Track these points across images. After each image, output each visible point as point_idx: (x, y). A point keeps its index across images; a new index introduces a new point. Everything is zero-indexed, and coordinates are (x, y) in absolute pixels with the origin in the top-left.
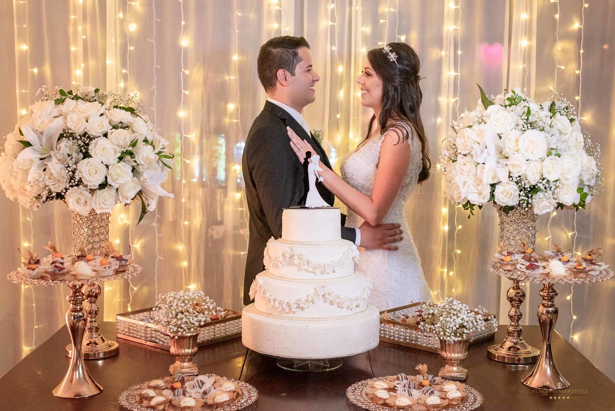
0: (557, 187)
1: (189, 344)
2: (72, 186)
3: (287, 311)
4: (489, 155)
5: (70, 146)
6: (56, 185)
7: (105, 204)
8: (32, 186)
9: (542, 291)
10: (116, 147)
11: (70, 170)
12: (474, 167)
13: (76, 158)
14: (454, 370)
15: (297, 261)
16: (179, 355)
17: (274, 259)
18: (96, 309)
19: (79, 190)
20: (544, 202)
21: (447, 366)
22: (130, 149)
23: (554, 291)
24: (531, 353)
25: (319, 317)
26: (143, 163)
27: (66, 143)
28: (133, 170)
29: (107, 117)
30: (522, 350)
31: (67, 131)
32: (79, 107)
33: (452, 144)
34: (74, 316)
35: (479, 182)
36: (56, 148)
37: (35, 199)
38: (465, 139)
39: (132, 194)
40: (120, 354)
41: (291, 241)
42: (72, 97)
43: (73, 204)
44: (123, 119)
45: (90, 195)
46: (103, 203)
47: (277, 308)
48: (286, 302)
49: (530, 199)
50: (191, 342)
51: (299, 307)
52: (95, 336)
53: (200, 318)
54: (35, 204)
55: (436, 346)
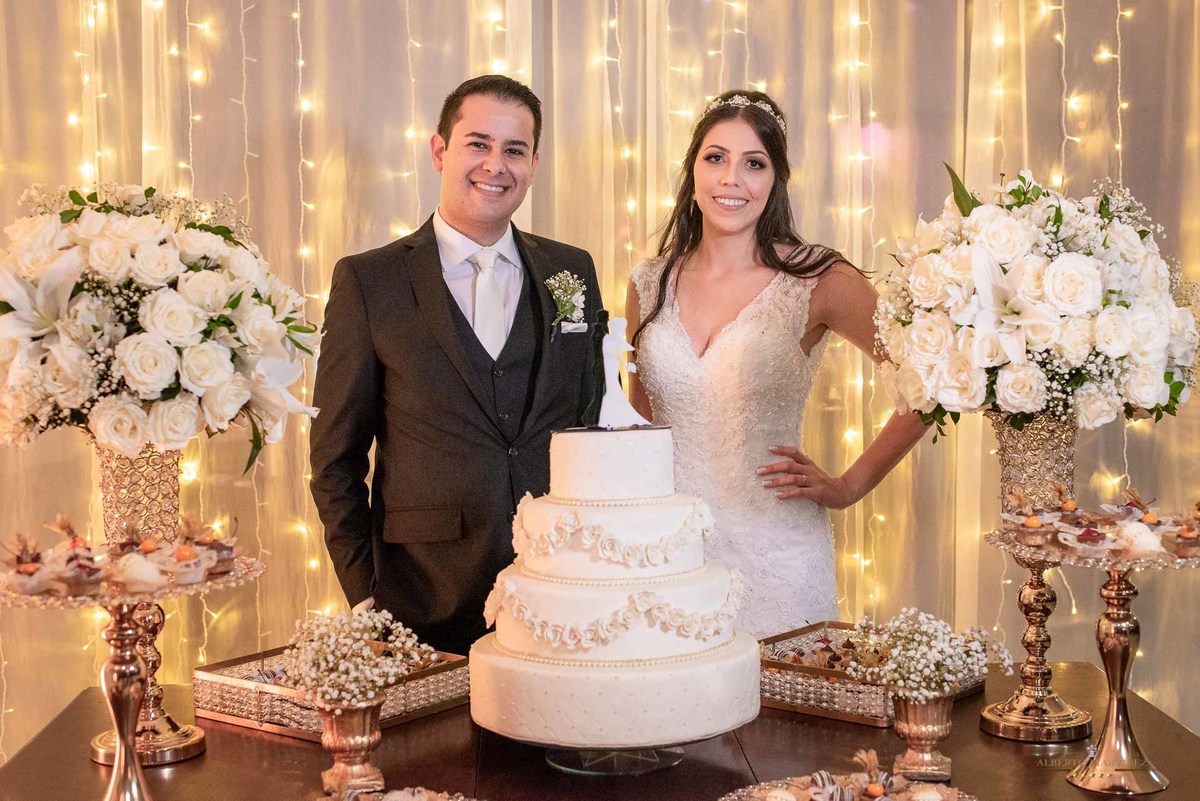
0: (1124, 371)
1: (364, 724)
2: (104, 395)
3: (572, 647)
4: (981, 308)
5: (97, 310)
6: (70, 393)
7: (175, 432)
8: (16, 397)
9: (1105, 587)
10: (197, 309)
11: (101, 359)
12: (950, 333)
13: (110, 333)
14: (925, 760)
15: (588, 542)
16: (342, 750)
17: (538, 538)
18: (155, 659)
19: (120, 403)
20: (1099, 403)
21: (910, 751)
22: (228, 312)
23: (1129, 587)
24: (1071, 719)
25: (638, 658)
26: (254, 342)
27: (88, 303)
28: (234, 357)
29: (175, 247)
30: (1052, 714)
31: (90, 277)
32: (114, 226)
33: (900, 289)
34: (119, 673)
35: (962, 364)
36: (68, 312)
37: (23, 425)
38: (928, 277)
39: (232, 410)
40: (208, 753)
41: (572, 500)
42: (97, 206)
43: (107, 434)
44: (209, 251)
45: (144, 413)
46: (171, 429)
47: (549, 642)
48: (568, 628)
49: (1070, 398)
50: (368, 721)
51: (597, 639)
52: (153, 715)
53: (386, 669)
54: (23, 436)
55: (873, 712)
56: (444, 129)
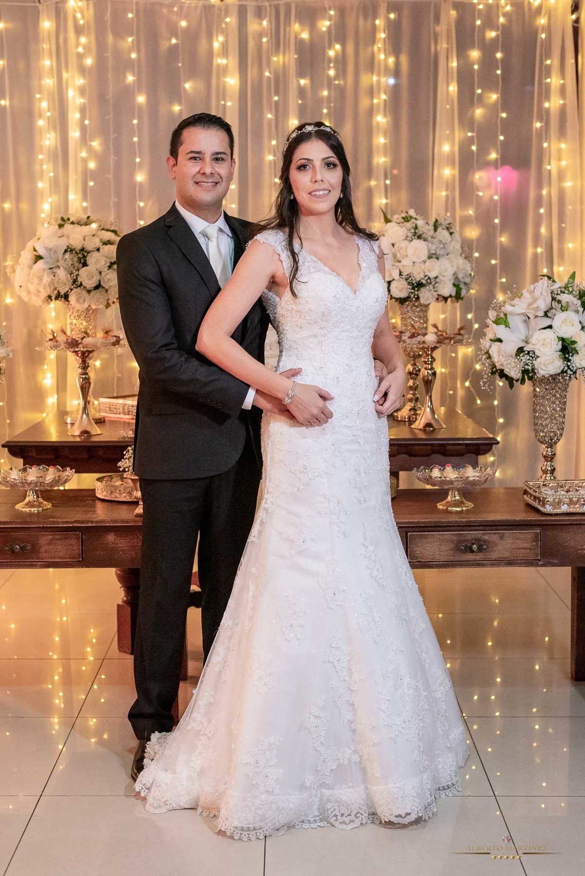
0: (436, 282)
2: (75, 288)
5: (72, 258)
6: (63, 287)
8: (44, 289)
11: (74, 275)
13: (77, 266)
19: (80, 291)
20: (428, 295)
27: (69, 256)
29: (98, 237)
31: (70, 247)
32: (77, 229)
36: (62, 259)
37: (47, 298)
42: (70, 222)
43: (74, 303)
45: (88, 295)
56: (174, 152)
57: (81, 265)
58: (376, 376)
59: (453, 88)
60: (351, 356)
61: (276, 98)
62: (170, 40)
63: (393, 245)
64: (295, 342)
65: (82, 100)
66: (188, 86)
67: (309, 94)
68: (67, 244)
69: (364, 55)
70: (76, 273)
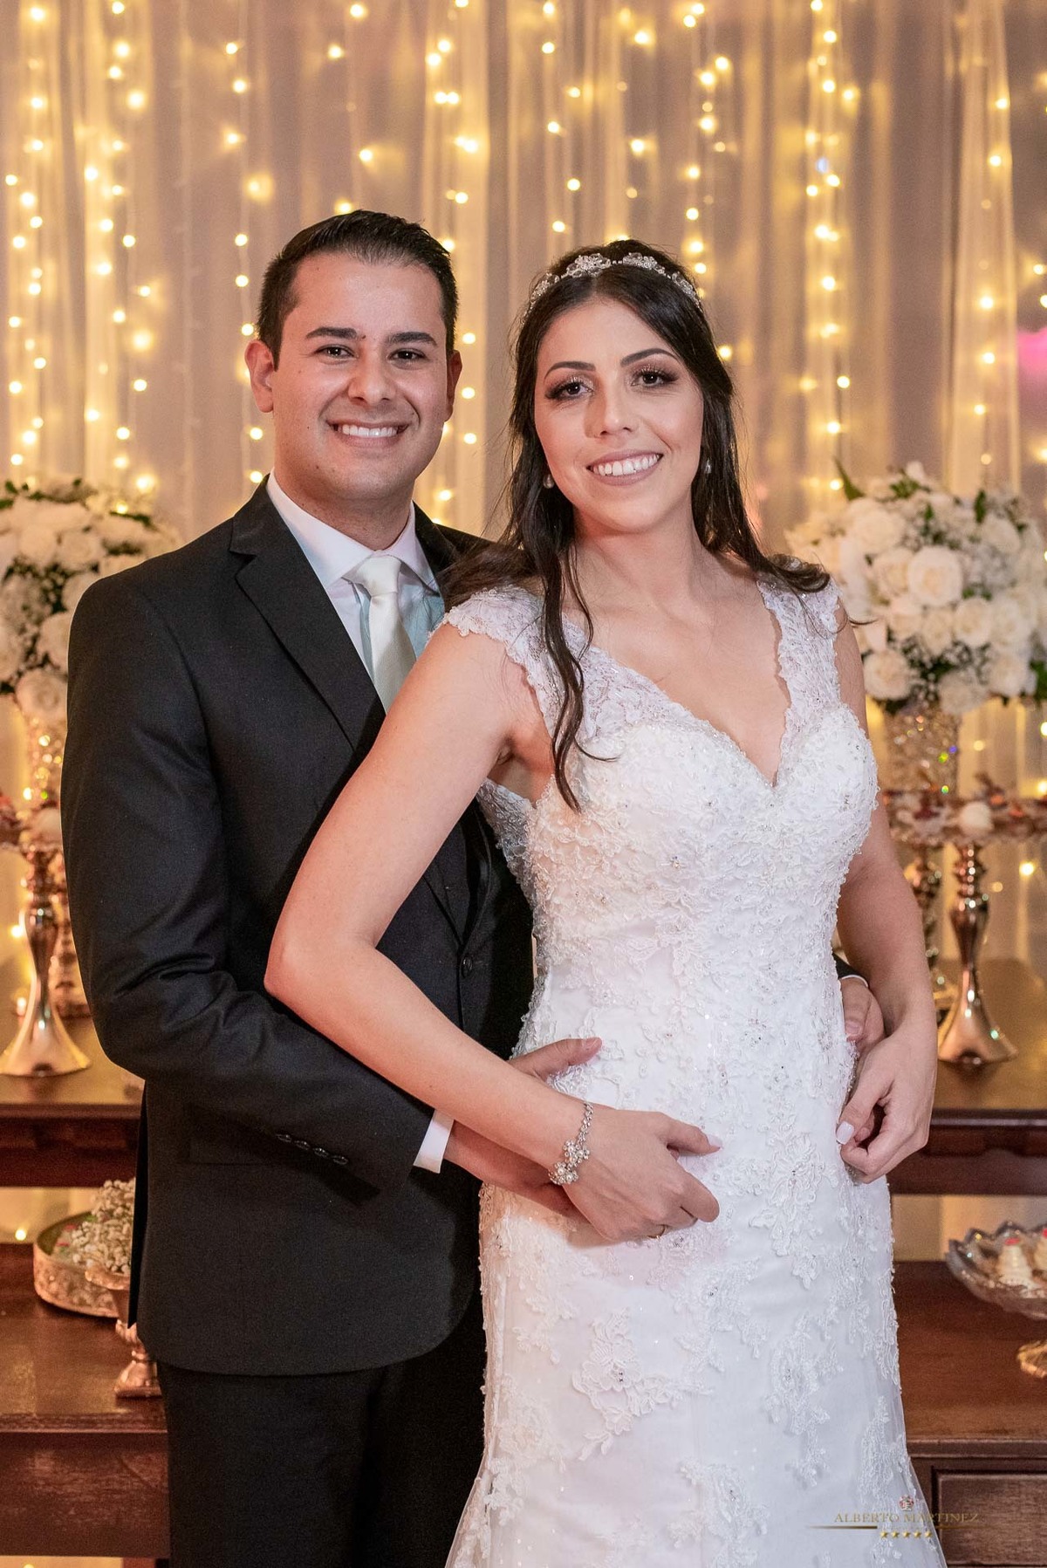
0: (985, 661)
2: (31, 668)
5: (26, 590)
9: (956, 866)
11: (28, 636)
13: (38, 612)
19: (45, 676)
20: (962, 691)
23: (980, 867)
27: (19, 584)
29: (98, 533)
31: (21, 562)
32: (44, 514)
34: (37, 917)
42: (29, 495)
43: (32, 704)
44: (130, 537)
49: (932, 685)
56: (270, 329)
57: (48, 609)
58: (849, 1040)
59: (1000, 160)
60: (765, 990)
61: (574, 185)
62: (325, 51)
63: (869, 560)
64: (581, 944)
65: (118, 190)
66: (367, 156)
67: (654, 176)
68: (14, 553)
69: (786, 81)
70: (32, 630)
